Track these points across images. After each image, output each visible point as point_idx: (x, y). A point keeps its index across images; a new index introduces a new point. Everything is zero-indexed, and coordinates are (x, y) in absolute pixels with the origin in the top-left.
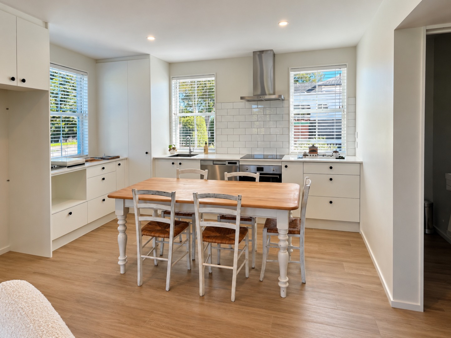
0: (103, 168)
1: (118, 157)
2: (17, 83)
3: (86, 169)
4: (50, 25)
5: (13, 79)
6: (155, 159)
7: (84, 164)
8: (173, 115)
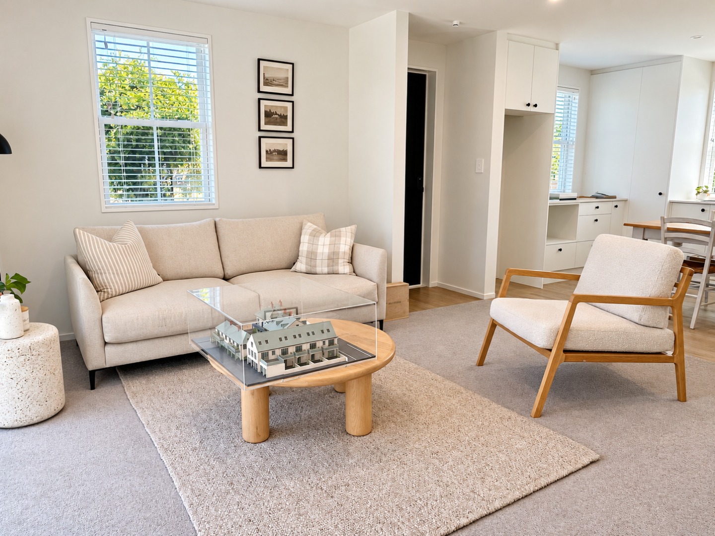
0: (597, 207)
1: (614, 197)
2: (531, 109)
3: (578, 205)
4: (561, 46)
5: (528, 105)
6: (672, 203)
7: (575, 199)
8: (710, 141)
